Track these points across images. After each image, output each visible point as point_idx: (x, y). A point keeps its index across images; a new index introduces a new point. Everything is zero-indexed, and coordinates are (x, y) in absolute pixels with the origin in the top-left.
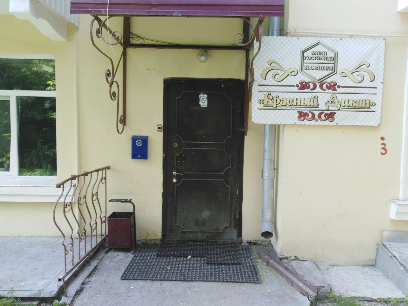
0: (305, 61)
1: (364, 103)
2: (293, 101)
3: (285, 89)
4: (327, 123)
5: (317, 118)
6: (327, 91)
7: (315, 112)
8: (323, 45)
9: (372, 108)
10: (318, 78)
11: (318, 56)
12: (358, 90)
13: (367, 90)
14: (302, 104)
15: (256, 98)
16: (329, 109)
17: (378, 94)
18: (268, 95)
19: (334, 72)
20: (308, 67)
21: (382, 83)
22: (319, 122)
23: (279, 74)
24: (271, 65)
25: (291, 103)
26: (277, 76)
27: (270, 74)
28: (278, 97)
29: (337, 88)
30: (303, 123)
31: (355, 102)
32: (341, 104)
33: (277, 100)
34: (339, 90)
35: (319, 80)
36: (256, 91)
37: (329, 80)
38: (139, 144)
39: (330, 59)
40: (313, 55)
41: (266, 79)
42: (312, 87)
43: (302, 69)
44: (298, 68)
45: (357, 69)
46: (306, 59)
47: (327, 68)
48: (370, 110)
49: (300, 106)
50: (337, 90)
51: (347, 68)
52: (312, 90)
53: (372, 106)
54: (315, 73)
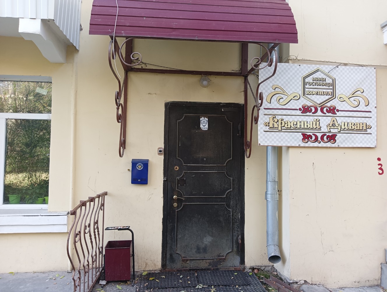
0: (306, 86)
1: (361, 126)
2: (297, 124)
3: (289, 112)
4: (329, 144)
5: (320, 140)
6: (328, 114)
7: (317, 134)
8: (322, 72)
9: (369, 131)
10: (319, 103)
11: (318, 82)
12: (355, 114)
13: (363, 114)
14: (306, 127)
15: (262, 121)
16: (330, 131)
17: (373, 117)
18: (273, 117)
19: (333, 96)
20: (310, 92)
21: (376, 107)
22: (322, 144)
23: (283, 98)
24: (275, 90)
25: (295, 125)
26: (281, 100)
27: (275, 98)
28: (283, 120)
29: (336, 112)
30: (307, 145)
31: (354, 125)
32: (341, 127)
33: (281, 123)
34: (338, 114)
35: (319, 104)
36: (262, 114)
37: (329, 105)
38: (140, 167)
39: (329, 85)
40: (313, 81)
41: (270, 103)
42: (313, 110)
43: (304, 94)
44: (301, 93)
45: (353, 95)
46: (307, 85)
47: (327, 93)
48: (367, 132)
49: (304, 128)
50: (336, 114)
51: (344, 93)
52: (313, 113)
53: (368, 129)
54: (316, 97)
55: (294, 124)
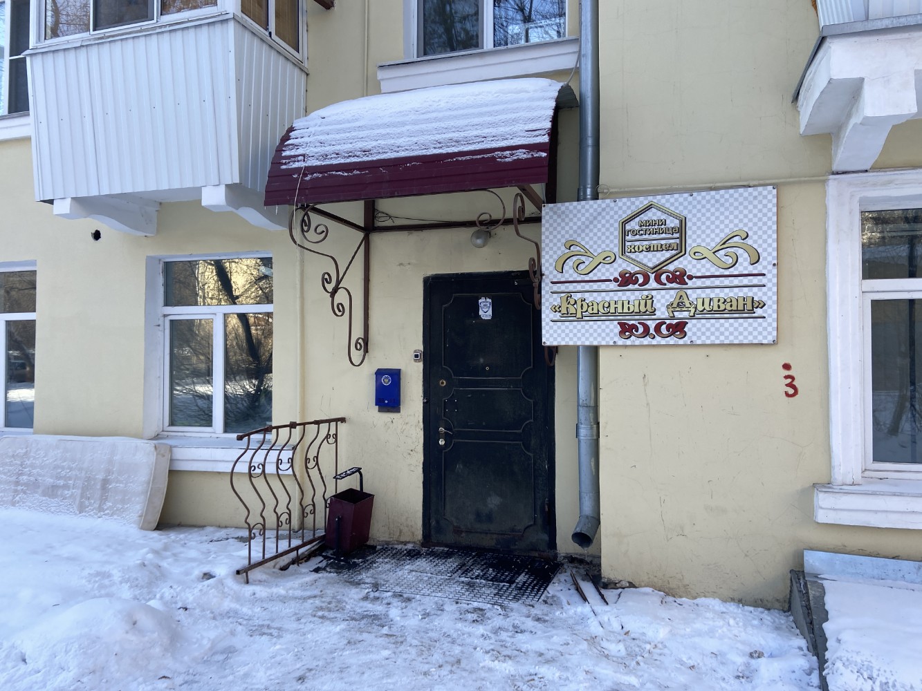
0: (627, 238)
1: (734, 303)
2: (609, 306)
3: (595, 286)
4: (672, 340)
5: (654, 333)
6: (669, 285)
7: (649, 323)
8: (659, 209)
9: (759, 312)
10: (651, 265)
11: (650, 227)
12: (727, 282)
13: (745, 281)
14: (626, 310)
15: (547, 304)
16: (674, 316)
17: (769, 285)
18: (568, 297)
19: (681, 252)
20: (634, 248)
21: (774, 265)
22: (658, 340)
23: (584, 262)
24: (570, 249)
25: (605, 309)
26: (582, 267)
27: (570, 263)
28: (585, 300)
29: (687, 280)
30: (628, 342)
31: (723, 303)
32: (696, 308)
33: (582, 305)
34: (690, 283)
35: (652, 269)
36: (547, 292)
37: (671, 267)
38: (386, 381)
39: (673, 230)
40: (641, 226)
41: (562, 272)
42: (641, 280)
43: (623, 253)
44: (617, 250)
45: (724, 244)
46: (630, 235)
47: (668, 246)
48: (754, 315)
49: (623, 313)
50: (687, 284)
51: (703, 244)
52: (640, 285)
53: (756, 308)
54: (646, 256)
55: (604, 307)
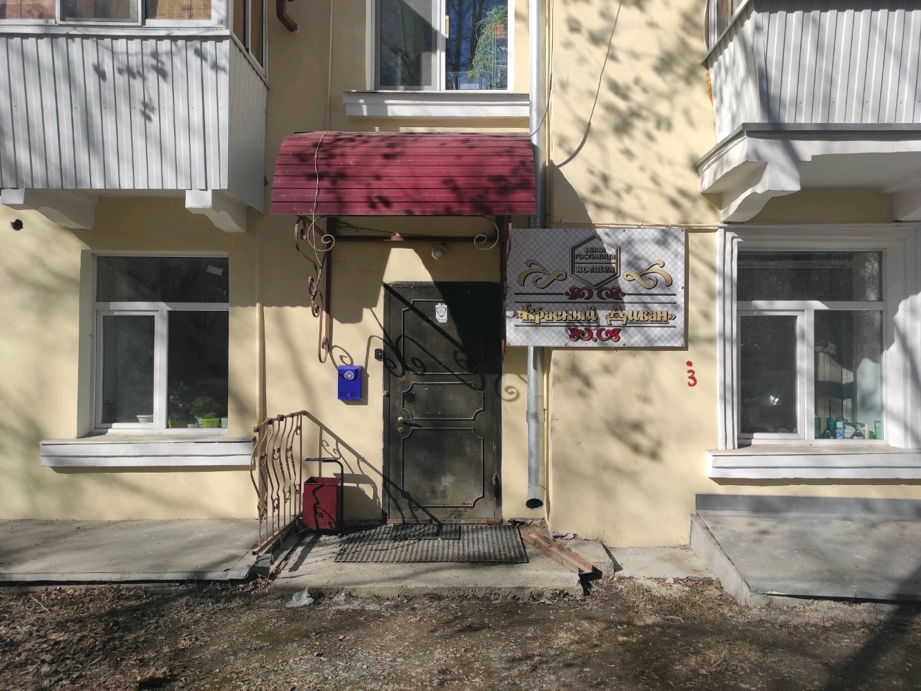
0: (576, 261)
1: (659, 315)
2: (562, 315)
3: (550, 298)
4: (609, 343)
5: (596, 337)
6: (608, 300)
7: (592, 329)
8: (600, 240)
9: (671, 322)
10: (594, 283)
11: (594, 253)
12: (649, 299)
13: (662, 298)
14: (575, 318)
15: (510, 312)
16: (611, 324)
17: (679, 303)
18: (528, 306)
19: (617, 274)
20: (581, 269)
21: (683, 288)
22: (599, 343)
23: (541, 278)
24: (530, 267)
26: (540, 282)
27: (530, 278)
28: (542, 309)
29: (621, 296)
30: (576, 344)
31: (647, 315)
32: (627, 318)
33: (540, 313)
34: (624, 299)
35: (595, 286)
36: (511, 302)
37: (609, 286)
38: (350, 376)
39: (611, 257)
40: (587, 252)
41: (524, 286)
42: (586, 295)
43: (573, 272)
44: (568, 270)
45: (647, 270)
46: (578, 258)
47: (607, 269)
48: (668, 325)
49: (572, 321)
50: (621, 299)
51: (633, 269)
52: (586, 299)
53: (670, 319)
54: (590, 276)
